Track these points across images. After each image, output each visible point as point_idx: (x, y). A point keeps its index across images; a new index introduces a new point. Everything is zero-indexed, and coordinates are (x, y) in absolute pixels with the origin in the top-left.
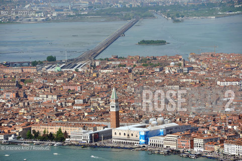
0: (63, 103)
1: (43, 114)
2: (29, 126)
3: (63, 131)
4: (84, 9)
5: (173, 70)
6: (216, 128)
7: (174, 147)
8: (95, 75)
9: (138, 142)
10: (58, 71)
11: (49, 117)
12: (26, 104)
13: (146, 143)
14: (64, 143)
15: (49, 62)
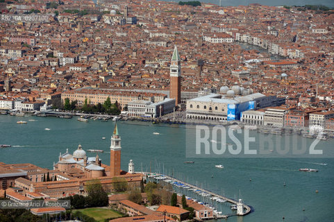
2: (57, 93)
3: (113, 101)
9: (225, 118)
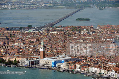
0: (24, 47)
1: (11, 52)
2: (2, 57)
3: (17, 60)
4: (59, 3)
5: (85, 33)
6: (90, 60)
7: (67, 68)
8: (46, 34)
9: (51, 66)
10: (30, 32)
11: (14, 53)
12: (6, 47)
13: (55, 66)
14: (17, 66)
15: (28, 28)
